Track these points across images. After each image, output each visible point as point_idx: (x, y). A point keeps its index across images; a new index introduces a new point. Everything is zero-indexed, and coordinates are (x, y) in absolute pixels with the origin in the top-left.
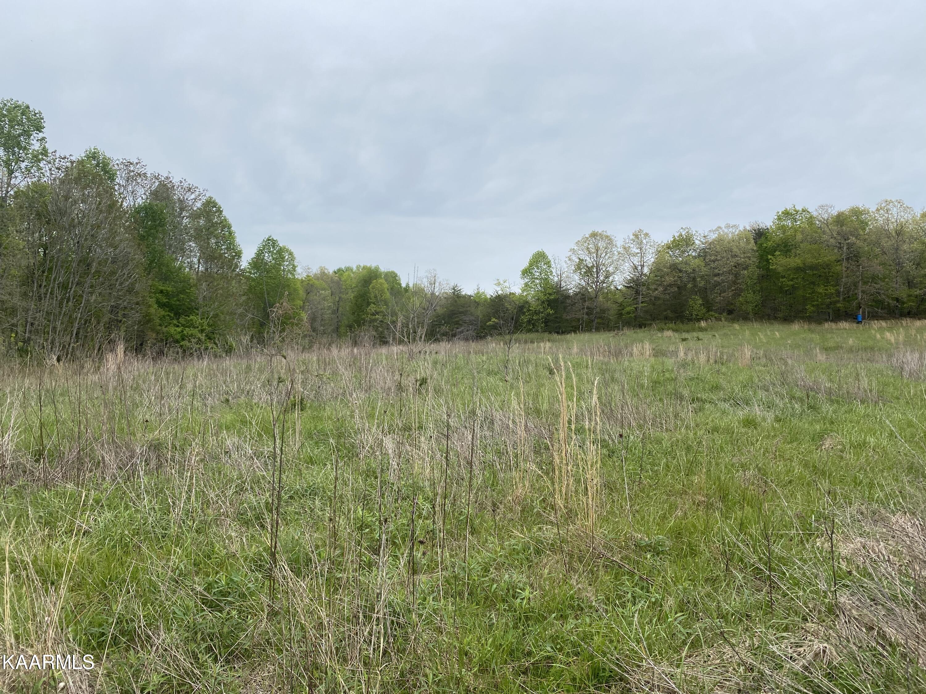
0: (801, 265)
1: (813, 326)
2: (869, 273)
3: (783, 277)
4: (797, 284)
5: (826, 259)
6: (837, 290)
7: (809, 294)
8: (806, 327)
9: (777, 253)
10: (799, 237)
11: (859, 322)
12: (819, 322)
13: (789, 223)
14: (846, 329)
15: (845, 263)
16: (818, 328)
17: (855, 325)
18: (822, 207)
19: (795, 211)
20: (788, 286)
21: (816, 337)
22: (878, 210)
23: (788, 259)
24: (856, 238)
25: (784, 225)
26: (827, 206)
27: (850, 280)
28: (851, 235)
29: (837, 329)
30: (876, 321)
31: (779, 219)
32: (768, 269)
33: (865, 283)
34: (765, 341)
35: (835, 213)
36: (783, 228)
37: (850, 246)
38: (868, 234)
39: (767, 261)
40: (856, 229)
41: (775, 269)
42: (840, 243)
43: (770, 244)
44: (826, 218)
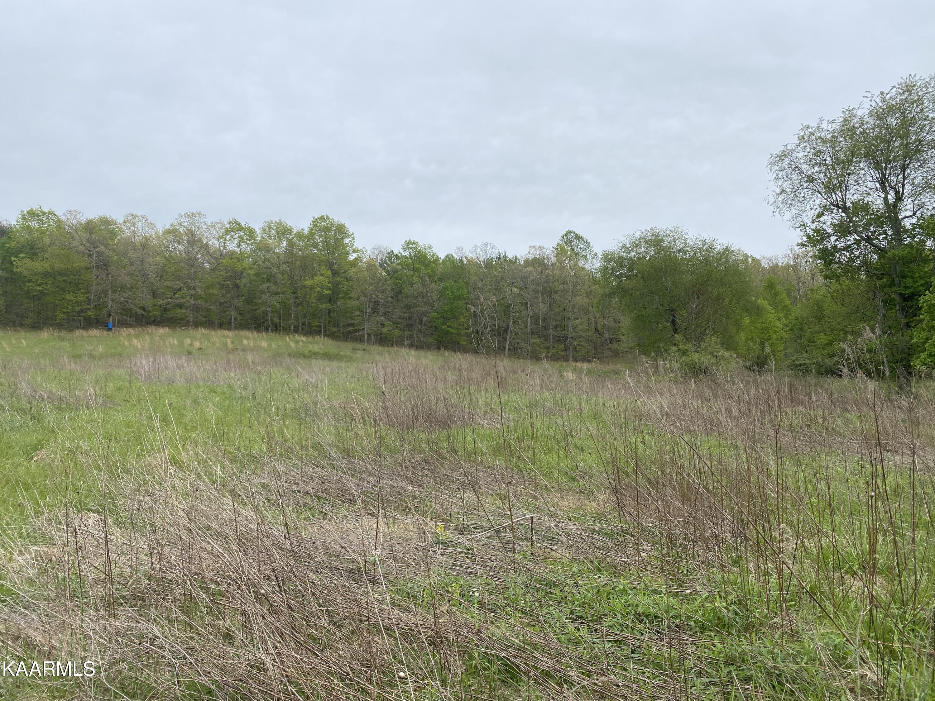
0: (50, 270)
1: (63, 333)
2: (118, 282)
3: (30, 281)
4: (46, 289)
5: (75, 265)
6: (87, 298)
7: (59, 300)
8: (56, 334)
9: (22, 255)
10: (47, 240)
11: (110, 330)
12: (70, 329)
13: (34, 224)
14: (96, 337)
15: (95, 271)
16: (69, 335)
17: (105, 333)
18: (70, 212)
19: (42, 212)
20: (35, 291)
21: (66, 344)
22: (124, 222)
23: (35, 263)
24: (105, 247)
25: (29, 225)
26: (75, 211)
27: (100, 288)
28: (100, 243)
29: (88, 337)
30: (125, 329)
31: (24, 218)
32: (12, 272)
33: (114, 292)
34: (8, 350)
35: (83, 220)
36: (29, 229)
37: (99, 254)
38: (116, 244)
39: (11, 262)
40: (105, 239)
41: (20, 272)
42: (89, 251)
43: (13, 244)
44: (75, 224)
